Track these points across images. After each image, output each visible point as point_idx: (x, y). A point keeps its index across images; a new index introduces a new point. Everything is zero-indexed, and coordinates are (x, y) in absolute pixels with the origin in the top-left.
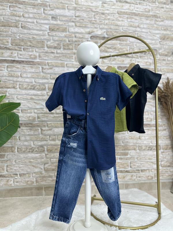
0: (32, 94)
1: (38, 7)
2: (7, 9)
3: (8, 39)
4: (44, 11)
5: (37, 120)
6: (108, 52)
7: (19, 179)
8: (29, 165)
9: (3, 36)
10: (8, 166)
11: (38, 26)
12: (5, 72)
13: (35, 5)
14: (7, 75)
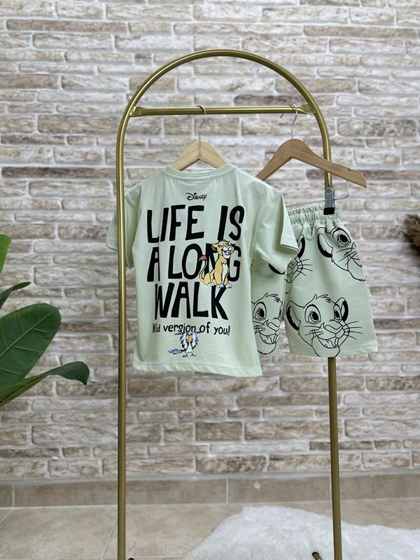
0: (90, 250)
1: (102, 33)
2: (27, 43)
3: (30, 117)
4: (118, 43)
5: (103, 315)
6: (282, 135)
7: (63, 460)
8: (84, 427)
9: (19, 112)
10: (35, 429)
11: (104, 80)
12: (25, 198)
13: (94, 30)
14: (30, 207)
